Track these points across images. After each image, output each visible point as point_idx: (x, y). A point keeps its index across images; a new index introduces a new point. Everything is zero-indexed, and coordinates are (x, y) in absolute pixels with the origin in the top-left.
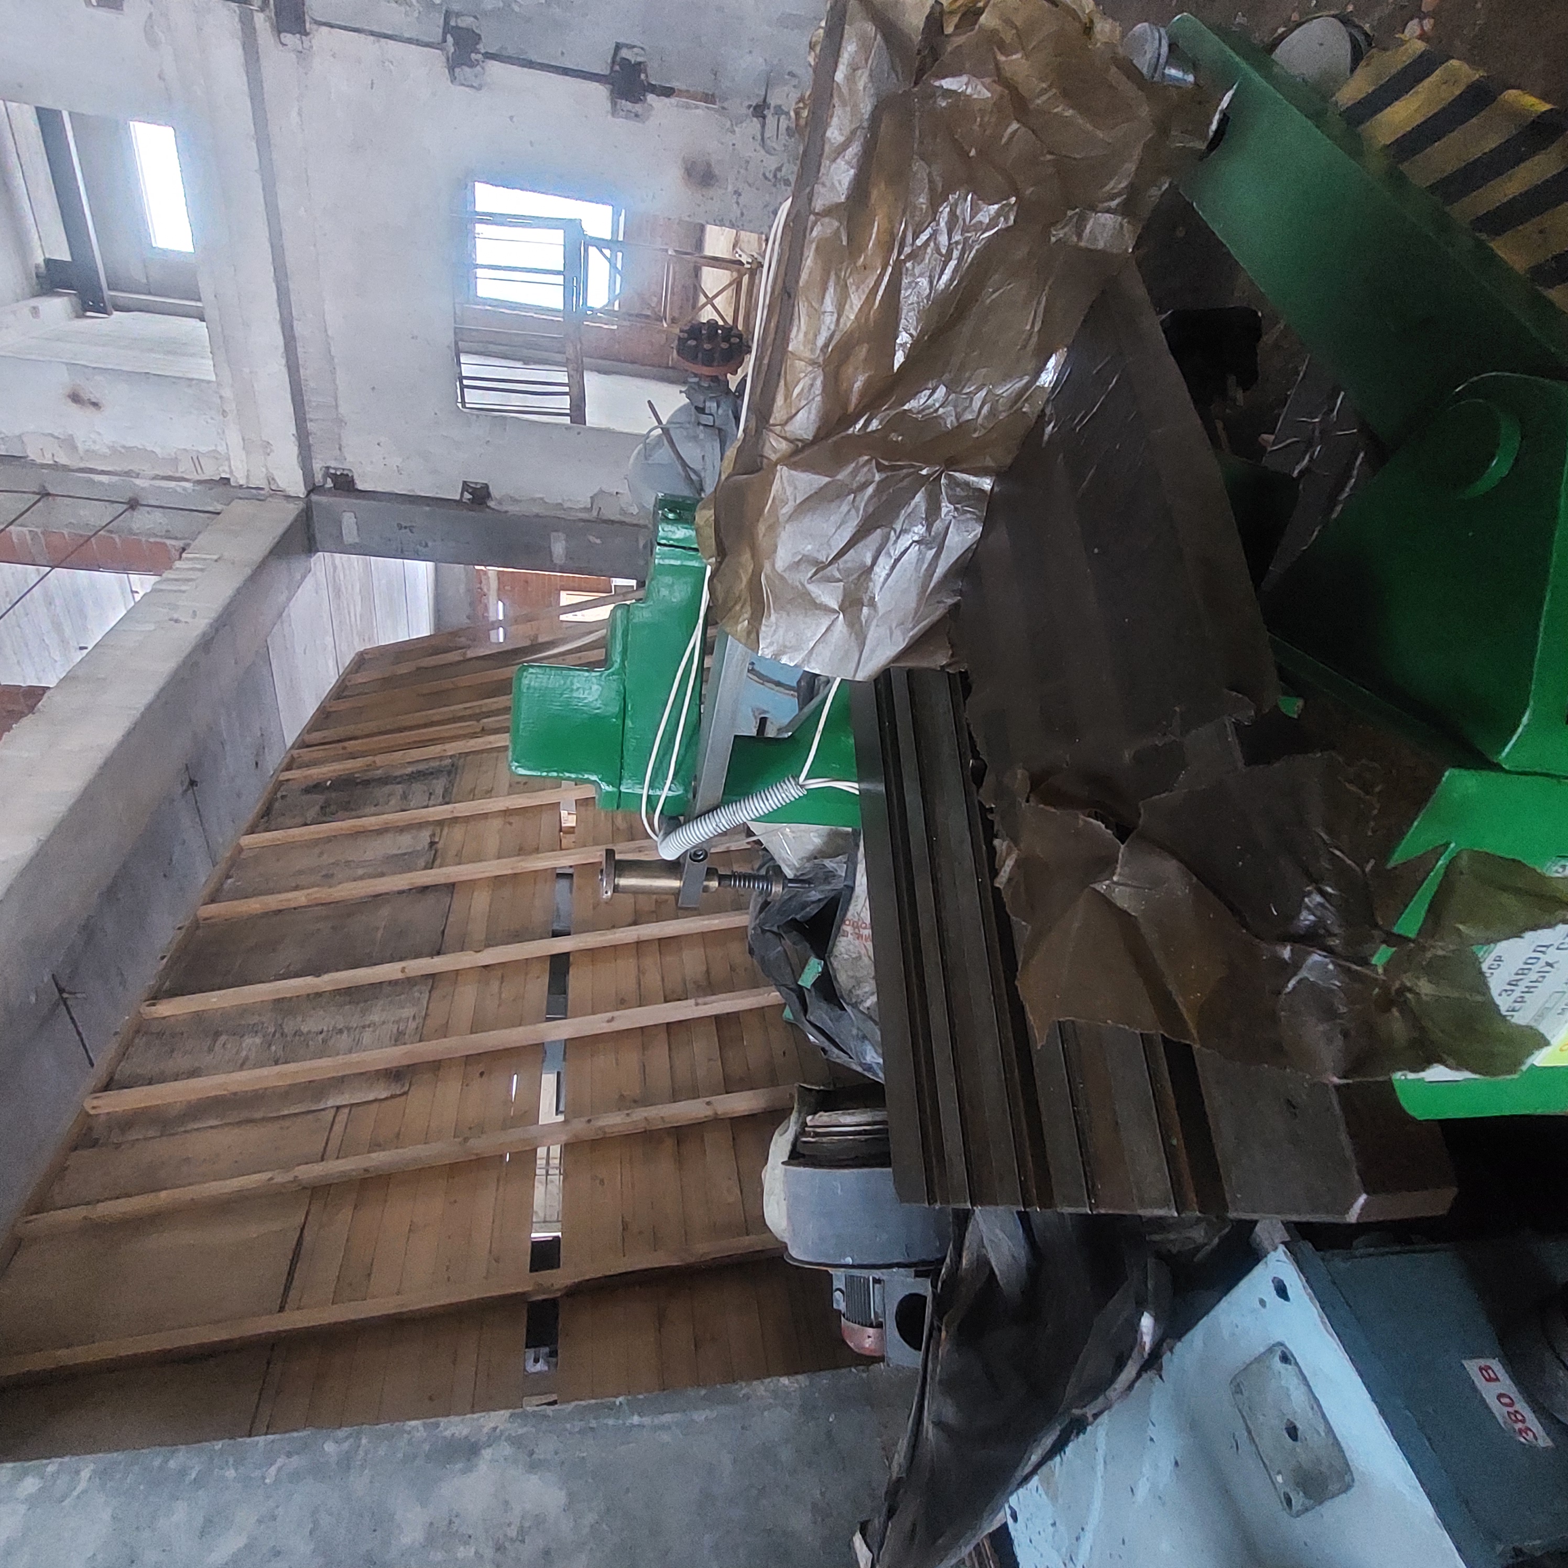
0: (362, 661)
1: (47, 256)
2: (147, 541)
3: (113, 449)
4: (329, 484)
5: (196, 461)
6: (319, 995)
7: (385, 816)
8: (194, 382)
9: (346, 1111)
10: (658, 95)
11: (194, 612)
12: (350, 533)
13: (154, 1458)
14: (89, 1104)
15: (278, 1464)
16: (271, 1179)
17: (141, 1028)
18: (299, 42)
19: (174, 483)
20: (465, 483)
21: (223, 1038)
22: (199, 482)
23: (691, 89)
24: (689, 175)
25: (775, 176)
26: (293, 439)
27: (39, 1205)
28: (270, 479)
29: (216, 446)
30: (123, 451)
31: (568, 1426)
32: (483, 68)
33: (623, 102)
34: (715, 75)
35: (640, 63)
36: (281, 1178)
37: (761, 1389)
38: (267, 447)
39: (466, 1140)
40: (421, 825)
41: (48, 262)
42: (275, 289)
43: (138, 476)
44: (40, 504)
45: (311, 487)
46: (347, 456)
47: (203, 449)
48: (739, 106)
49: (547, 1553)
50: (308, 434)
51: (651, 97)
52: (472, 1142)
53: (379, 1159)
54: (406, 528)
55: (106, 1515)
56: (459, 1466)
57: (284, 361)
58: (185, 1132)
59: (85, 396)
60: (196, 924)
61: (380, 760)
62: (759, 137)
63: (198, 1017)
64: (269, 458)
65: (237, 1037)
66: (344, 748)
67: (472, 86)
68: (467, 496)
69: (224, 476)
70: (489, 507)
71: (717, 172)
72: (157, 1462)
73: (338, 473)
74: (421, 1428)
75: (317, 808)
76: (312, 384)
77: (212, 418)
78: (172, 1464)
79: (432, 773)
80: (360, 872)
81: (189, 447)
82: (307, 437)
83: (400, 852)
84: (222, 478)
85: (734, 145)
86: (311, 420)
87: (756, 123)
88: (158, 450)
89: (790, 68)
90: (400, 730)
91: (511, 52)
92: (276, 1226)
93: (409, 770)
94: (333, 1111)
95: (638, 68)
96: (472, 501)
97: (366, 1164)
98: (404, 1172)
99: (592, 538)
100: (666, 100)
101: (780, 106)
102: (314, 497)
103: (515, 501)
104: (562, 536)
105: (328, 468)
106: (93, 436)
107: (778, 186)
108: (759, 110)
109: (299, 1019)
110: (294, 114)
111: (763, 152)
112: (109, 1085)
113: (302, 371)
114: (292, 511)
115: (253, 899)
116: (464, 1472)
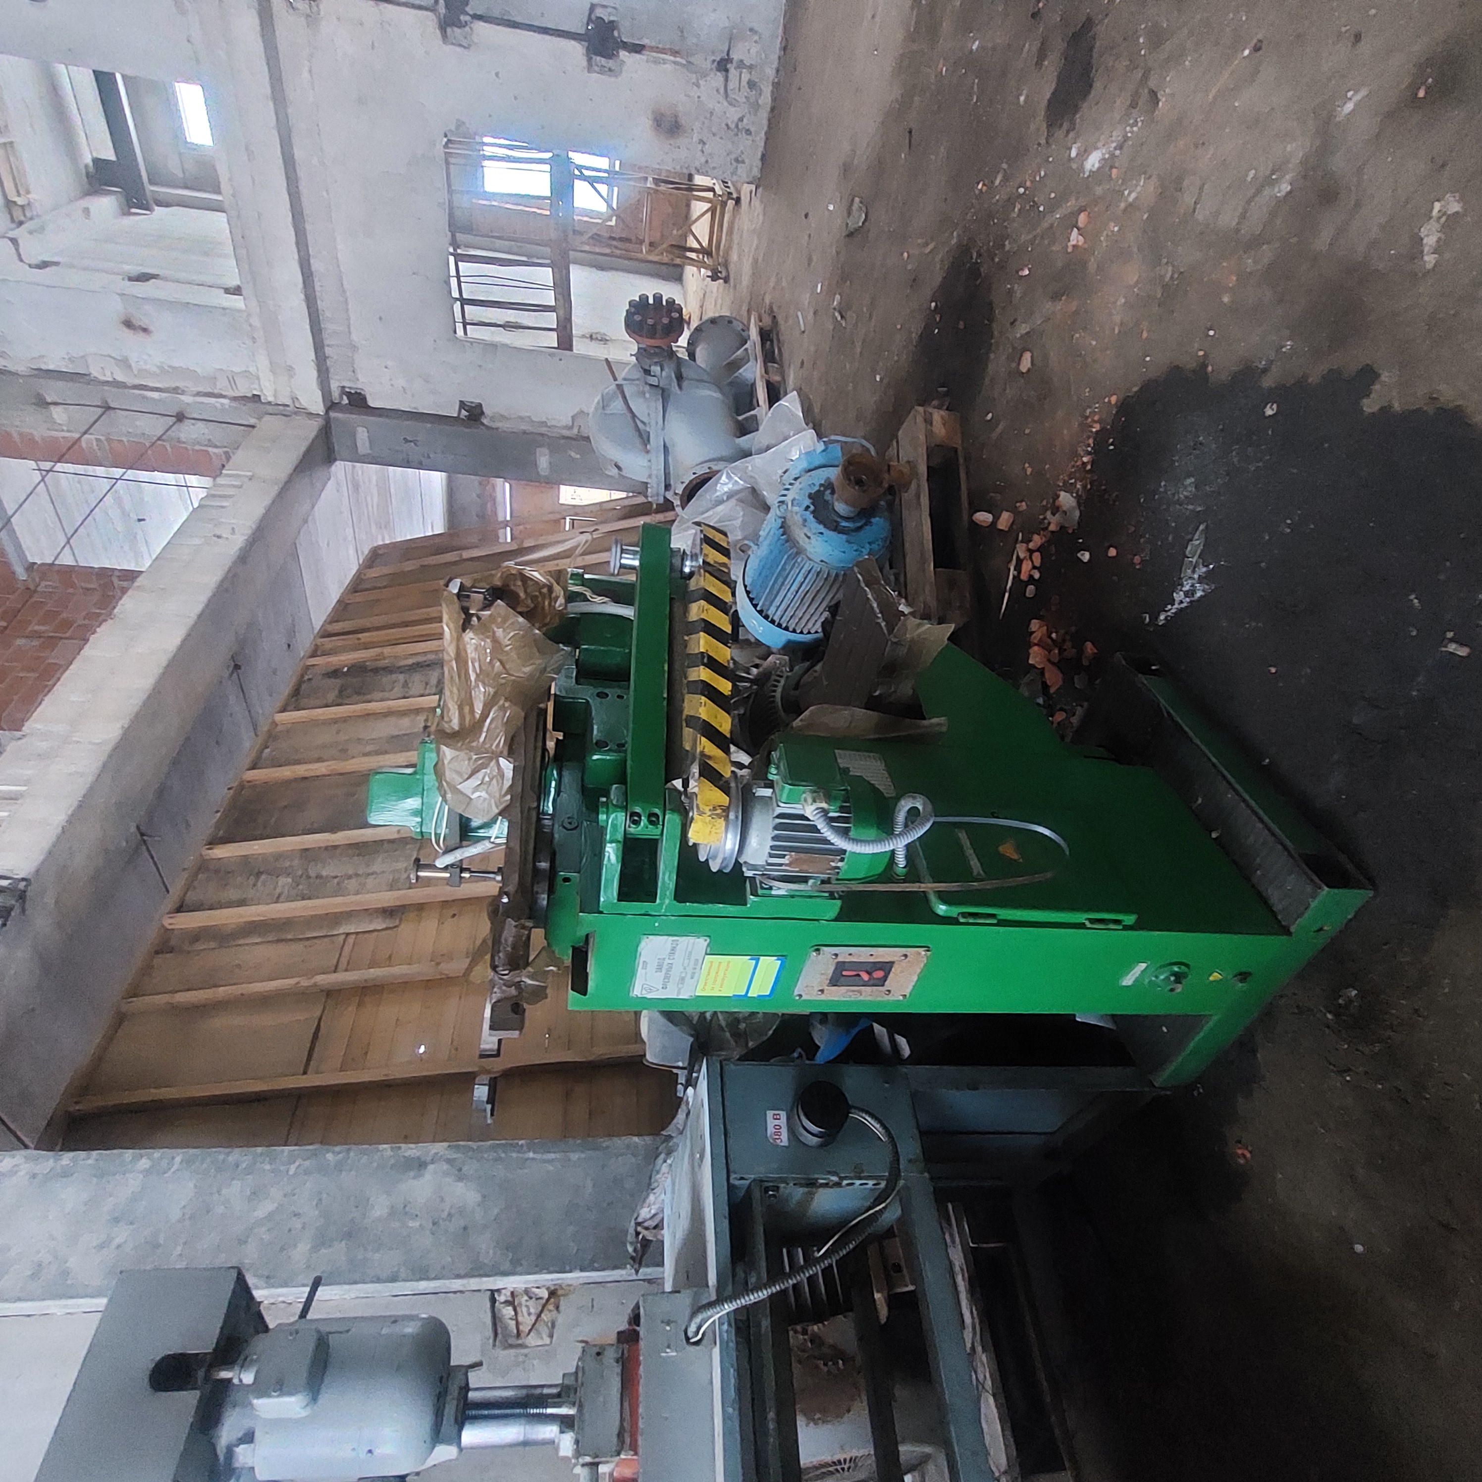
0: (376, 556)
1: (95, 155)
2: (193, 450)
3: (161, 368)
4: (345, 401)
5: (232, 380)
6: (335, 847)
7: (390, 703)
8: (227, 311)
9: (353, 936)
10: (629, 52)
11: (233, 529)
12: (363, 446)
13: (219, 1154)
14: (167, 922)
15: (297, 1164)
16: (298, 983)
17: (203, 866)
18: (307, 7)
19: (214, 400)
20: (461, 401)
21: (263, 877)
22: (235, 399)
23: (660, 46)
24: (659, 125)
25: (737, 126)
26: (312, 363)
27: (134, 992)
28: (295, 399)
29: (247, 367)
30: (170, 370)
31: (486, 1156)
32: (471, 28)
33: (598, 58)
34: (682, 32)
35: (612, 22)
36: (305, 983)
37: (619, 1143)
38: (290, 370)
39: (438, 964)
40: (418, 711)
41: (96, 161)
42: (293, 233)
43: (183, 393)
44: (104, 416)
45: (330, 404)
46: (360, 376)
47: (237, 369)
48: (705, 62)
49: (465, 1228)
50: (326, 358)
51: (623, 54)
52: (443, 966)
53: (374, 973)
54: (411, 441)
55: (191, 1185)
56: (412, 1174)
57: (302, 296)
58: (237, 946)
59: (136, 322)
60: (241, 787)
61: (387, 651)
62: (722, 91)
63: (245, 860)
64: (293, 380)
65: (274, 878)
66: (359, 639)
67: (460, 45)
68: (464, 413)
69: (255, 393)
70: (483, 424)
71: (683, 122)
72: (221, 1157)
73: (353, 391)
74: (389, 1150)
75: (336, 692)
76: (328, 314)
77: (244, 343)
78: (230, 1159)
79: (428, 666)
80: (369, 748)
81: (224, 368)
82: (325, 360)
83: (401, 733)
84: (254, 395)
85: (699, 97)
86: (328, 346)
87: (720, 76)
88: (199, 370)
89: (750, 25)
90: (406, 624)
91: (496, 13)
92: (301, 1016)
93: (410, 661)
94: (343, 937)
95: (612, 26)
96: (469, 418)
97: (366, 977)
98: (392, 984)
99: (573, 454)
100: (637, 56)
101: (742, 61)
102: (332, 414)
103: (503, 418)
104: (546, 451)
105: (343, 387)
106: (145, 357)
107: (740, 136)
108: (723, 65)
109: (320, 865)
110: (305, 74)
111: (725, 103)
112: (179, 909)
113: (319, 302)
114: (312, 428)
115: (287, 768)
116: (414, 1178)
